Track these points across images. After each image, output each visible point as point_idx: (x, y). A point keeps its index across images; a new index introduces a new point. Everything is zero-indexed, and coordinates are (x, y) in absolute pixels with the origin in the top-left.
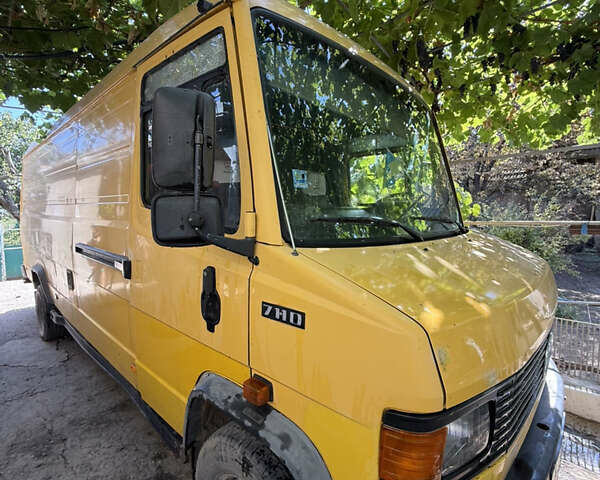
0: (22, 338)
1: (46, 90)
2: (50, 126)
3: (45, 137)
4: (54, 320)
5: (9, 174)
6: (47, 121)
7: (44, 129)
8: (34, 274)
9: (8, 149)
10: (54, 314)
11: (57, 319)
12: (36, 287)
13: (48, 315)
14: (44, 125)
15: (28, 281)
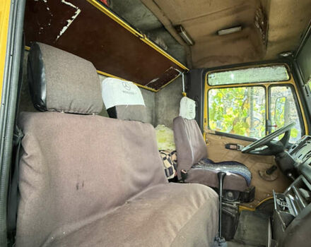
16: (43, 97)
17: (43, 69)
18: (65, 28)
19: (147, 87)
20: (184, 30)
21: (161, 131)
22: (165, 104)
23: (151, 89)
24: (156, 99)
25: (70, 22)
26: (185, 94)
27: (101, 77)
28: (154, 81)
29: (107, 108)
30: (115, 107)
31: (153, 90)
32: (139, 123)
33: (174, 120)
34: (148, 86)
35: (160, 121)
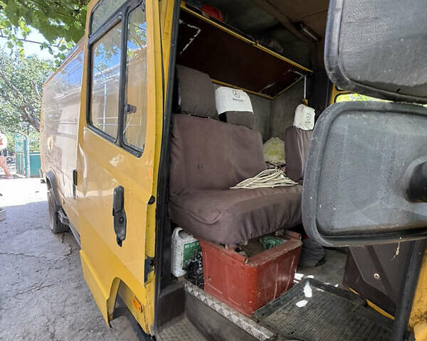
0: (37, 229)
1: (62, 24)
2: (63, 57)
3: (59, 66)
4: (61, 220)
5: (36, 100)
6: (61, 52)
7: (58, 58)
8: (47, 179)
9: (35, 82)
10: (61, 215)
11: (64, 219)
12: (49, 189)
13: (57, 214)
14: (59, 56)
15: (43, 182)
16: (179, 103)
17: (179, 85)
18: (188, 45)
19: (260, 94)
20: (305, 25)
21: (273, 144)
22: (282, 113)
23: (266, 96)
24: (272, 107)
25: (192, 40)
26: (306, 101)
27: (215, 85)
28: (269, 86)
29: (219, 113)
30: (225, 113)
31: (268, 97)
32: (246, 128)
33: (287, 129)
34: (263, 93)
35: (275, 133)
